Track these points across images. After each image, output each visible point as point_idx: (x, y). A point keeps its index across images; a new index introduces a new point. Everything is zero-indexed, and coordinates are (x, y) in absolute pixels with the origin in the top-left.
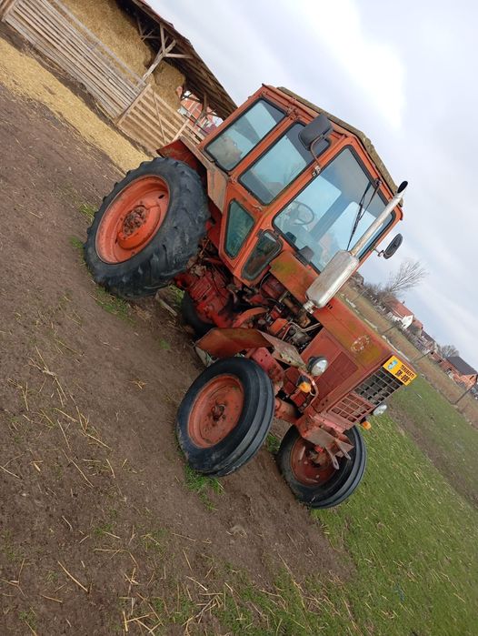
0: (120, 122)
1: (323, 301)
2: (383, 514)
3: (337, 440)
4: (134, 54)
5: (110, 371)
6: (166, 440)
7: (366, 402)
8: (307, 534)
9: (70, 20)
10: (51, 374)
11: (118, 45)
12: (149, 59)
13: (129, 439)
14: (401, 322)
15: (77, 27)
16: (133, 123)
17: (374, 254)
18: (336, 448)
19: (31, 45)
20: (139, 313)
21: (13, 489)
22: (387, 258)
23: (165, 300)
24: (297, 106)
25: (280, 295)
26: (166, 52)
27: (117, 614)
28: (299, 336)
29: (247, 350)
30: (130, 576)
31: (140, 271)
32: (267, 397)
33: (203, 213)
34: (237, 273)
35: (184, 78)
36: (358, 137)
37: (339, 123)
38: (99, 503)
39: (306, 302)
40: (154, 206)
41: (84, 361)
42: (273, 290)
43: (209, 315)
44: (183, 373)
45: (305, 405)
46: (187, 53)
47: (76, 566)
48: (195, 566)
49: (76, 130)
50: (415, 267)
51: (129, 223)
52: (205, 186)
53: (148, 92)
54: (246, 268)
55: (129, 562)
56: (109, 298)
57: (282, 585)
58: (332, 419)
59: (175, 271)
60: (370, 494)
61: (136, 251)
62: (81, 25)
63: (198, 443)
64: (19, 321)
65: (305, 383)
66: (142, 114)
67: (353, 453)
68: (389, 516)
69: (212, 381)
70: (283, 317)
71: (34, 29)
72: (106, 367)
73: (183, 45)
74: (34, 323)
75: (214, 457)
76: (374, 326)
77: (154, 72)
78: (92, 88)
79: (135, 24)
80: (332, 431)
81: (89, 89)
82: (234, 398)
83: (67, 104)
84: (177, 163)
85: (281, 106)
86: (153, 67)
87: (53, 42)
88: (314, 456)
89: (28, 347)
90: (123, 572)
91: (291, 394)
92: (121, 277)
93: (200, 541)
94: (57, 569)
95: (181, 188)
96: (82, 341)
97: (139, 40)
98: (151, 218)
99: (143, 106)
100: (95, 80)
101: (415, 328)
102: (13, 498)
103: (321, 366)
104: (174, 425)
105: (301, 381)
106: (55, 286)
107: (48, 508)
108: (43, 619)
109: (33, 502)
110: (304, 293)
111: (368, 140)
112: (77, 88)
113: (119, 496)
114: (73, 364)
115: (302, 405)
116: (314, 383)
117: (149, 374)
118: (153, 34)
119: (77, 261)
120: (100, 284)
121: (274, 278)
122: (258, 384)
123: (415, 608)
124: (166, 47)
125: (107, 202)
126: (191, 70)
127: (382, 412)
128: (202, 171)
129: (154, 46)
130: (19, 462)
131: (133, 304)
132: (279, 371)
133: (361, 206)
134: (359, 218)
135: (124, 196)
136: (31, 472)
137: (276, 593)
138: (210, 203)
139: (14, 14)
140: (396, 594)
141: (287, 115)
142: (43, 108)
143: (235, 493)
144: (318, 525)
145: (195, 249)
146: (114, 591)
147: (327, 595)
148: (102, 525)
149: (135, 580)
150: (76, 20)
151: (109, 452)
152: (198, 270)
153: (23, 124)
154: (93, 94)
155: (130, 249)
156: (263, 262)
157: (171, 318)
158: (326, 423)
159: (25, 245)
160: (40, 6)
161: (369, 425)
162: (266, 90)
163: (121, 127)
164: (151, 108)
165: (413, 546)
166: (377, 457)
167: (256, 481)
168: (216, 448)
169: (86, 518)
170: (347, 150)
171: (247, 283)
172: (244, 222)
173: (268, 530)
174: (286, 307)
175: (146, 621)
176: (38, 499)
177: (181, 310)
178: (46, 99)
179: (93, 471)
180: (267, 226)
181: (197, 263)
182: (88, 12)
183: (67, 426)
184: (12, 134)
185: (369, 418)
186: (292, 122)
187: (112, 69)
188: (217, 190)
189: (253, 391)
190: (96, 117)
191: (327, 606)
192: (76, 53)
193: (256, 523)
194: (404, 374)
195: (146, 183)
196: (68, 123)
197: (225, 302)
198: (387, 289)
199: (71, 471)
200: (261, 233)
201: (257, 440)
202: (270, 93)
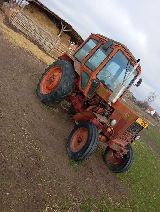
0: (50, 53)
1: (114, 101)
2: (144, 176)
3: (122, 148)
4: (53, 31)
5: (44, 128)
6: (63, 150)
7: (132, 134)
8: (115, 182)
9: (33, 22)
10: (23, 129)
11: (48, 29)
12: (59, 32)
13: (50, 150)
14: (150, 113)
15: (35, 24)
16: (54, 53)
17: (133, 85)
18: (122, 151)
19: (20, 31)
20: (55, 110)
21: (8, 164)
22: (137, 87)
23: (65, 107)
24: (102, 39)
25: (100, 101)
26: (63, 29)
27: (44, 205)
28: (107, 113)
29: (90, 119)
30: (49, 193)
31: (54, 96)
32: (96, 134)
33: (73, 76)
34: (85, 94)
35: (70, 37)
36: (123, 46)
37: (116, 43)
38: (38, 169)
39: (108, 102)
40: (58, 75)
41: (35, 125)
42: (98, 99)
43: (78, 109)
44: (70, 129)
45: (110, 136)
46: (70, 29)
47: (30, 189)
48: (72, 191)
49: (35, 56)
50: (154, 94)
51: (50, 81)
52: (74, 67)
53: (58, 43)
54: (88, 93)
55: (48, 189)
56: (45, 106)
57: (105, 198)
58: (120, 141)
59: (65, 95)
60: (139, 170)
61: (52, 90)
62: (36, 23)
63: (74, 151)
64: (13, 113)
65: (109, 128)
66: (57, 50)
67: (129, 153)
68: (146, 177)
69: (78, 130)
70: (102, 108)
71: (21, 26)
72: (43, 127)
73: (69, 27)
74: (18, 113)
75: (79, 155)
76: (140, 114)
77: (60, 36)
78: (41, 43)
79: (53, 22)
80: (120, 145)
81: (40, 43)
82: (85, 135)
83: (33, 48)
84: (64, 61)
85: (97, 39)
86: (60, 35)
87: (28, 30)
88: (116, 155)
89: (16, 121)
90: (46, 192)
91: (105, 133)
92: (48, 98)
93: (75, 183)
94: (23, 190)
95: (66, 68)
96: (35, 119)
97: (55, 26)
98: (57, 79)
99: (57, 47)
100: (42, 40)
101: (156, 115)
102: (8, 167)
103: (114, 122)
104: (66, 145)
105: (107, 128)
106: (26, 102)
107: (20, 171)
108: (17, 206)
109: (15, 169)
110: (108, 99)
111: (126, 47)
112: (36, 43)
113: (45, 167)
114: (31, 126)
115: (109, 137)
116: (112, 129)
117: (58, 129)
118: (59, 24)
119: (34, 95)
120: (41, 102)
121: (98, 95)
122: (92, 129)
123: (156, 208)
124: (64, 28)
125: (43, 75)
126: (73, 35)
127: (138, 139)
128: (72, 63)
129: (60, 28)
130: (11, 156)
131: (53, 107)
132: (101, 126)
133: (126, 69)
134: (126, 74)
135: (49, 73)
136: (15, 159)
137: (102, 201)
138: (76, 72)
139: (15, 22)
140: (149, 203)
141: (99, 42)
142: (24, 50)
143: (88, 167)
144: (119, 179)
145: (71, 88)
146: (43, 198)
147: (122, 202)
148: (39, 176)
149: (50, 194)
150: (34, 22)
151: (42, 153)
152: (74, 95)
153: (17, 54)
154: (41, 45)
155: (51, 89)
156: (94, 90)
157: (66, 112)
158: (118, 142)
159: (16, 90)
160: (23, 19)
161: (134, 143)
162: (92, 35)
163: (51, 54)
164: (60, 48)
165: (155, 187)
166: (142, 157)
167: (96, 164)
168: (79, 152)
169: (34, 174)
170: (119, 51)
171: (89, 98)
172: (87, 77)
173: (100, 180)
174: (103, 104)
175: (54, 208)
176: (17, 168)
177: (70, 109)
178: (26, 47)
179: (37, 159)
180: (94, 78)
181: (73, 93)
182: (38, 19)
183: (28, 145)
184: (14, 57)
185: (134, 140)
186: (101, 44)
187: (47, 36)
188: (78, 68)
189: (91, 132)
190: (42, 52)
191: (122, 206)
192: (34, 32)
193: (96, 177)
194: (144, 124)
195: (55, 68)
196: (33, 54)
197: (83, 105)
198: (145, 102)
199: (29, 159)
200: (92, 80)
201: (93, 148)
202: (94, 36)
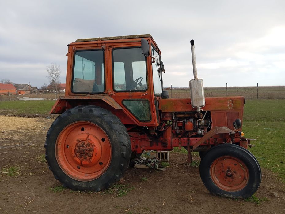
24: (105, 43)
25: (172, 117)
28: (203, 122)
39: (197, 109)
40: (88, 136)
42: (169, 117)
50: (53, 68)
82: (228, 163)
98: (95, 141)
104: (217, 196)
121: (166, 113)
141: (104, 50)
174: (180, 118)
186: (111, 51)
198: (51, 83)
